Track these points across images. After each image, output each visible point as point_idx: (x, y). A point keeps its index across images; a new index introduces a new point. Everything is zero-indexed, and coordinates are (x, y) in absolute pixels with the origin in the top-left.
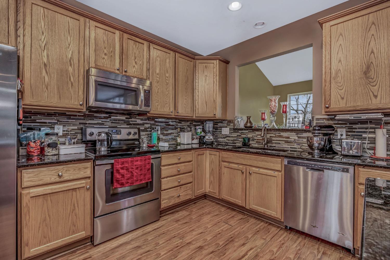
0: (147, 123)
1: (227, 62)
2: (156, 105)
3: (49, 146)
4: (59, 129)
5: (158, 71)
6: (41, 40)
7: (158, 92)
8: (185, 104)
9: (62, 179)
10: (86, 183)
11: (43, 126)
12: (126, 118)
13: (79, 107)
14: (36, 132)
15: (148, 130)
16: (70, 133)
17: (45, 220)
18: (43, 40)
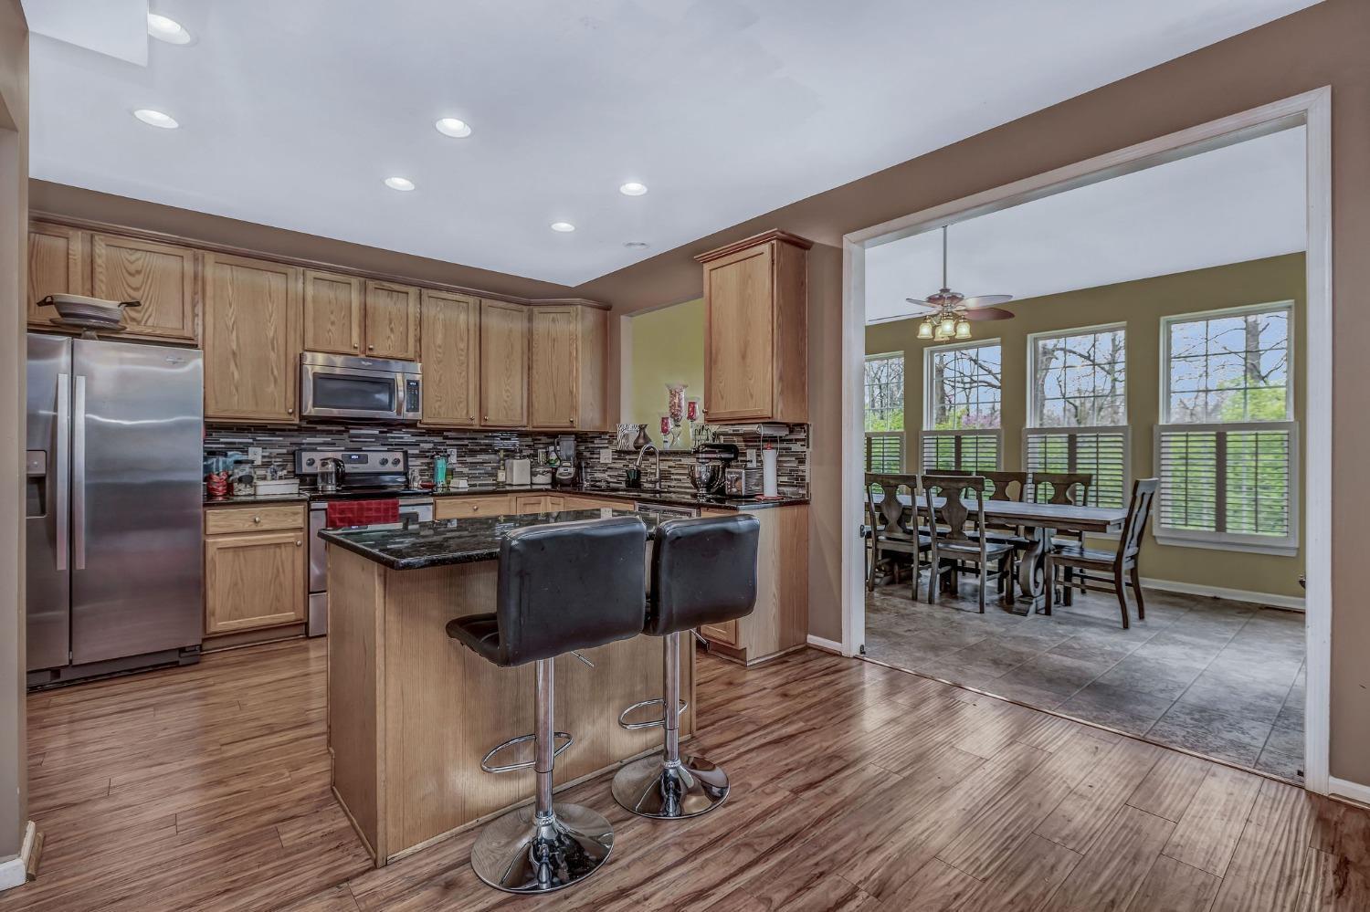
0: (426, 442)
1: (607, 308)
2: (437, 407)
3: (240, 480)
4: (256, 454)
5: (439, 342)
6: (227, 315)
7: (440, 381)
8: (506, 402)
9: (259, 528)
10: (297, 538)
11: (232, 449)
12: (381, 432)
13: (289, 417)
14: (221, 459)
15: (427, 454)
16: (273, 460)
17: (236, 584)
18: (230, 315)
